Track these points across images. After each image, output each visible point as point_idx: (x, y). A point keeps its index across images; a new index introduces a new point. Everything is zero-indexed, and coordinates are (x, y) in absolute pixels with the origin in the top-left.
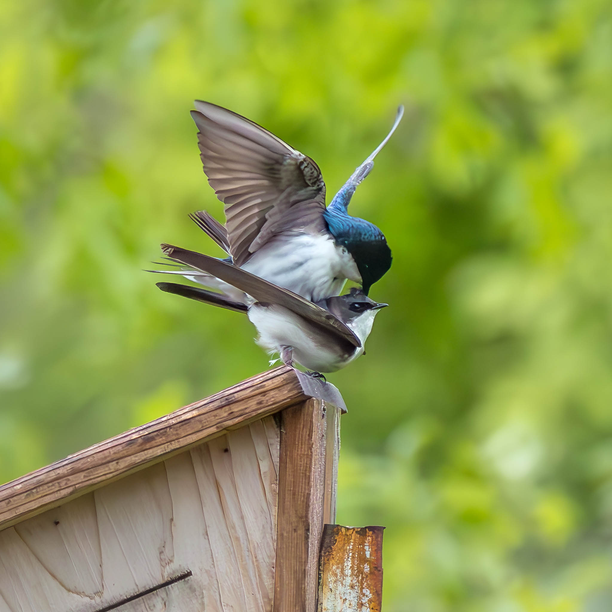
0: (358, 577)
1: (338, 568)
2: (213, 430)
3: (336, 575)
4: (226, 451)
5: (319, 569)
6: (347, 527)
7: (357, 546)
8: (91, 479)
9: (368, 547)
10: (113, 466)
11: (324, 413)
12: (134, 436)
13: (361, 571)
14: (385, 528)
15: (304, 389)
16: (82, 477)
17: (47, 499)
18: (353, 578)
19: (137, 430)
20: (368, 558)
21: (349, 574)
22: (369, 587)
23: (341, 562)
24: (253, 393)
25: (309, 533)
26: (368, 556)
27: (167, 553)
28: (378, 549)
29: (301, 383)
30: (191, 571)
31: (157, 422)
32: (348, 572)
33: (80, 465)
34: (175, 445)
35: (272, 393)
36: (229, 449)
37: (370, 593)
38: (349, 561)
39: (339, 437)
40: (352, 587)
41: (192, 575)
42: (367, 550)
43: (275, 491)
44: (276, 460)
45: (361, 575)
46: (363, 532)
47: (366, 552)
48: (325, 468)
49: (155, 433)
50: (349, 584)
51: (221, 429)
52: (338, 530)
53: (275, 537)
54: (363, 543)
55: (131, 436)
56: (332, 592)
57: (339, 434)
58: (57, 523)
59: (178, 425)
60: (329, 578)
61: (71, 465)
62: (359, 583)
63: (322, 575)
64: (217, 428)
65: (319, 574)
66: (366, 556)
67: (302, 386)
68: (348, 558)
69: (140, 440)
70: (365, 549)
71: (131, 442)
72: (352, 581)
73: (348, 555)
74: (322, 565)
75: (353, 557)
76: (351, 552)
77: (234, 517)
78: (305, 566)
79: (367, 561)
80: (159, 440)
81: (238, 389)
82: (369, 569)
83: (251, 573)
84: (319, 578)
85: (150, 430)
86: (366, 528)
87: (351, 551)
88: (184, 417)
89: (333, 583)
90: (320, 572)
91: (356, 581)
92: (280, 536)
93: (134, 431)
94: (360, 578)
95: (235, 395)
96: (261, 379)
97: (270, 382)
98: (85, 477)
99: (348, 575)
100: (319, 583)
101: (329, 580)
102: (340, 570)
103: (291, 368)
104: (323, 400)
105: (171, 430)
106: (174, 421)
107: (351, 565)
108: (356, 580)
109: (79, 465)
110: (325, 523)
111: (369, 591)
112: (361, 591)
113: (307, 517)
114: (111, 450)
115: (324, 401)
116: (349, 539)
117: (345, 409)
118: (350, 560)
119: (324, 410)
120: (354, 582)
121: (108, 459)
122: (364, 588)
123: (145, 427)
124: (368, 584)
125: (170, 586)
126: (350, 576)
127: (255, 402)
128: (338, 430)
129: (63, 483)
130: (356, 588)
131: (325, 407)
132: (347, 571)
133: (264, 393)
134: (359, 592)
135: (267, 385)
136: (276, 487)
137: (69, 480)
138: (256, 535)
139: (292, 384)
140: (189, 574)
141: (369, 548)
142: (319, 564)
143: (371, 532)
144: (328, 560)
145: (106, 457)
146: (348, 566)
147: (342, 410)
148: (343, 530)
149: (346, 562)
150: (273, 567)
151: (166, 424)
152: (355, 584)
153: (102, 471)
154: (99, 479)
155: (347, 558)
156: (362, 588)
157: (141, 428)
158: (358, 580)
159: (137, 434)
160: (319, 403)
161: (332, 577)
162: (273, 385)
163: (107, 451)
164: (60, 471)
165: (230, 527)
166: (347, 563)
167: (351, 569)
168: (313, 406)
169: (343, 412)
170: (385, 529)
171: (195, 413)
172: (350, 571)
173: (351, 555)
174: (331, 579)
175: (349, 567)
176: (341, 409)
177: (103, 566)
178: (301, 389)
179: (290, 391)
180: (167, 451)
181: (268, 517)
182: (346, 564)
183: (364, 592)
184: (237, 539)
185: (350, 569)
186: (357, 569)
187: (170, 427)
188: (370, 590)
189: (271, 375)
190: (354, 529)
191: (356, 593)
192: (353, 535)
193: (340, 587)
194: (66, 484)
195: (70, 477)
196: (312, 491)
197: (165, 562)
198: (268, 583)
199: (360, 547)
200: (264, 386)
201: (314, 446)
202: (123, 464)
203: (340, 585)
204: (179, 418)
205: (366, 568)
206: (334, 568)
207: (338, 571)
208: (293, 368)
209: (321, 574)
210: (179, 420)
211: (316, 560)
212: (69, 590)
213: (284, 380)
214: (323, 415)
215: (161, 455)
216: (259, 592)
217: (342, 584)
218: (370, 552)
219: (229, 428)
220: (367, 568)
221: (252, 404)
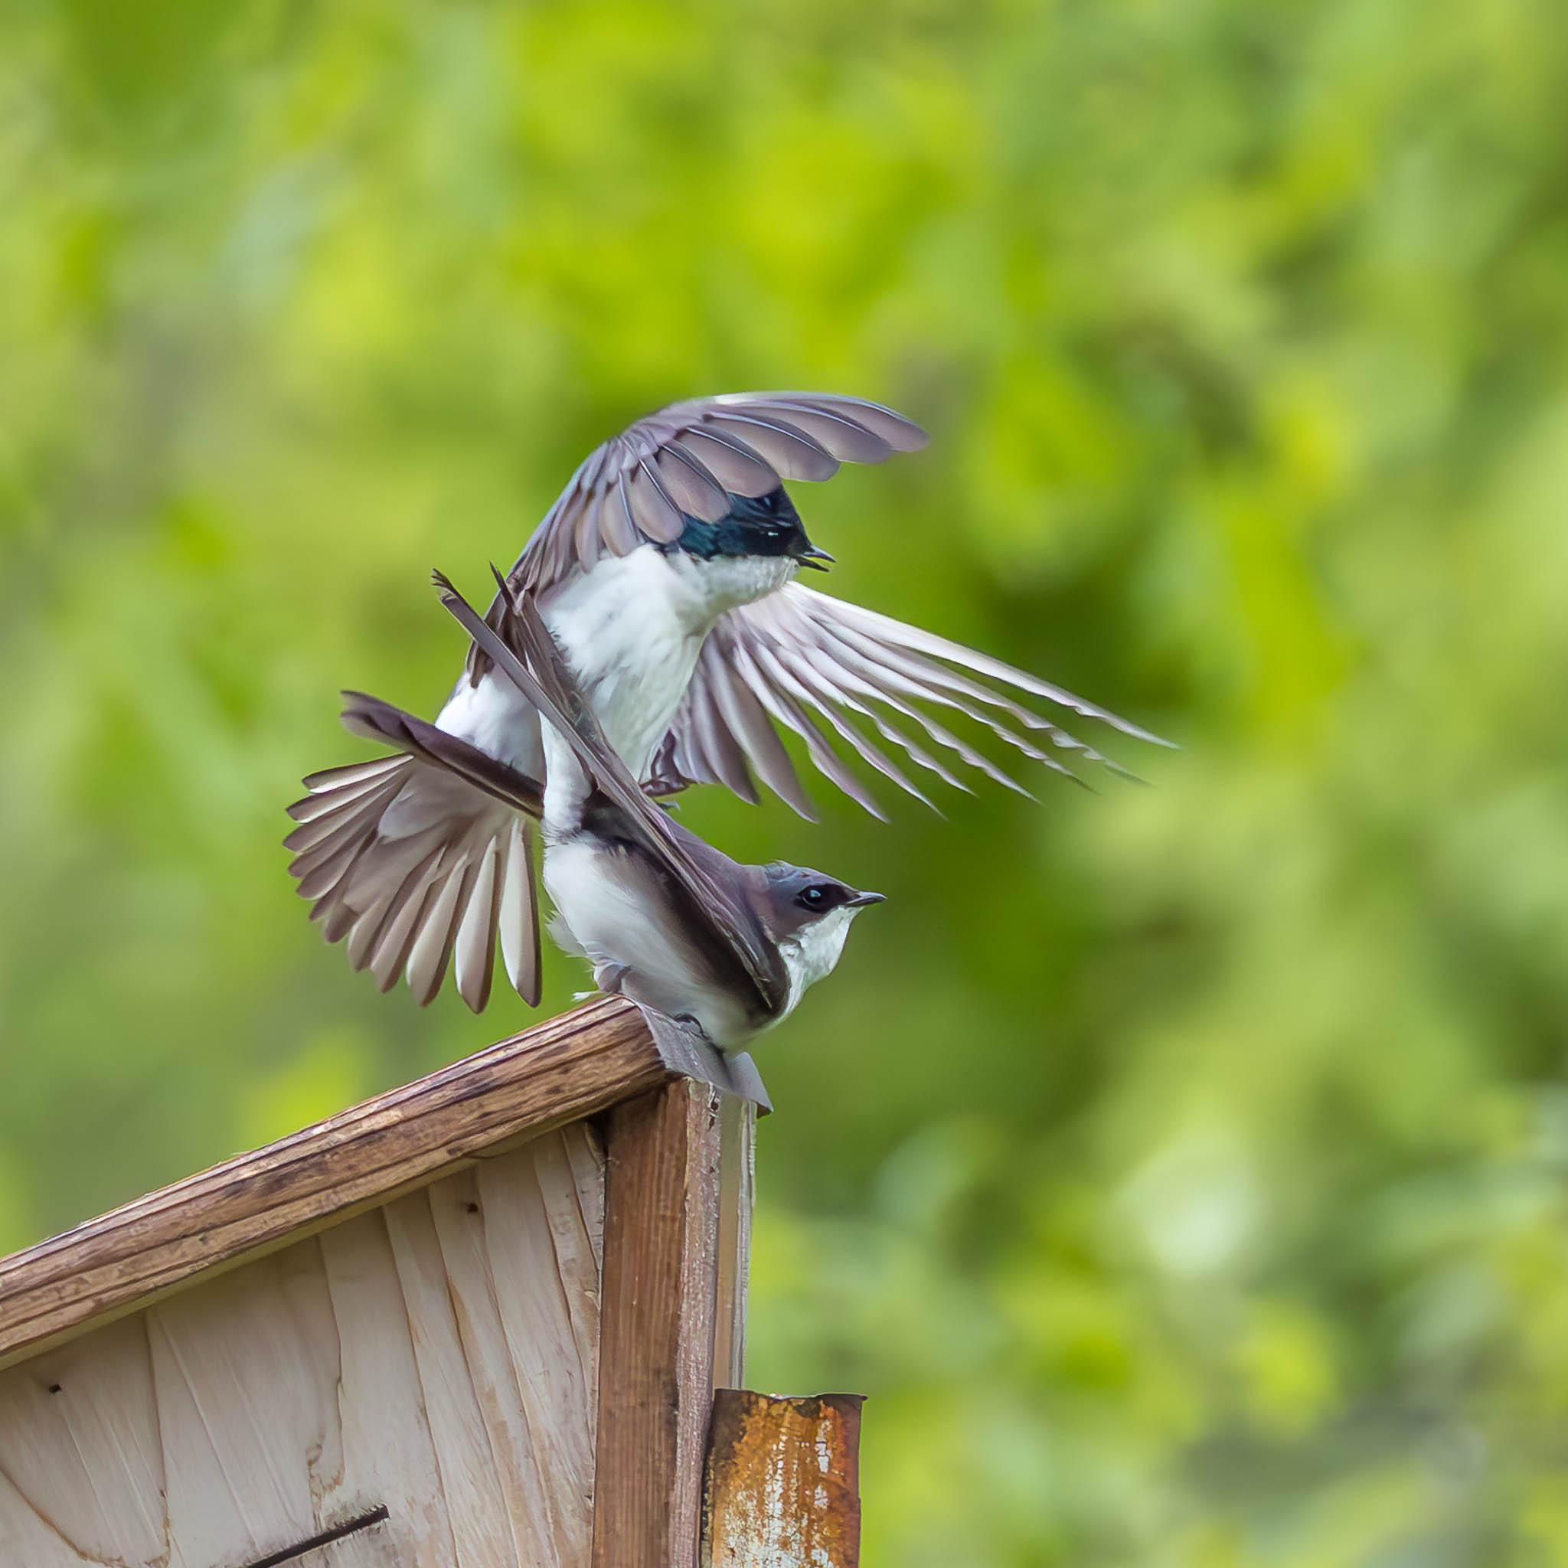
0: (798, 1519)
1: (749, 1498)
2: (440, 1156)
3: (744, 1515)
4: (473, 1208)
5: (703, 1502)
6: (773, 1395)
7: (797, 1444)
8: (136, 1281)
9: (825, 1445)
10: (191, 1248)
11: (713, 1115)
12: (246, 1173)
13: (805, 1505)
14: (865, 1398)
15: (664, 1055)
16: (116, 1273)
17: (30, 1330)
18: (788, 1523)
19: (252, 1157)
20: (823, 1473)
21: (778, 1513)
22: (826, 1542)
23: (757, 1483)
24: (537, 1066)
25: (678, 1410)
26: (824, 1467)
27: (327, 1459)
28: (848, 1451)
29: (656, 1040)
30: (385, 1507)
31: (302, 1137)
32: (775, 1507)
33: (110, 1245)
34: (346, 1196)
35: (586, 1066)
36: (478, 1204)
37: (828, 1561)
38: (778, 1480)
39: (752, 1173)
40: (785, 1544)
41: (388, 1516)
42: (822, 1453)
43: (593, 1307)
44: (597, 1231)
45: (806, 1516)
46: (810, 1409)
47: (819, 1459)
48: (716, 1250)
49: (296, 1166)
50: (776, 1537)
51: (459, 1154)
52: (750, 1402)
53: (593, 1423)
54: (810, 1437)
55: (234, 1173)
56: (733, 1556)
57: (752, 1166)
58: (56, 1389)
59: (352, 1146)
60: (727, 1522)
61: (86, 1245)
62: (801, 1534)
63: (710, 1515)
64: (450, 1152)
65: (704, 1514)
66: (819, 1469)
67: (659, 1047)
68: (775, 1472)
69: (258, 1184)
70: (817, 1449)
71: (238, 1188)
72: (784, 1529)
73: (775, 1464)
74: (711, 1489)
75: (787, 1471)
76: (781, 1460)
77: (492, 1371)
78: (667, 1496)
79: (823, 1479)
80: (305, 1183)
81: (501, 1055)
82: (826, 1500)
83: (535, 1509)
84: (703, 1524)
85: (283, 1158)
86: (819, 1398)
87: (781, 1456)
88: (366, 1126)
89: (736, 1535)
90: (704, 1508)
91: (795, 1529)
92: (607, 1419)
93: (243, 1161)
94: (805, 1522)
95: (494, 1069)
96: (558, 1030)
97: (579, 1038)
98: (122, 1274)
99: (774, 1515)
100: (702, 1534)
101: (729, 1528)
102: (755, 1502)
103: (633, 1005)
104: (711, 1084)
105: (336, 1157)
106: (341, 1136)
107: (781, 1491)
108: (794, 1526)
109: (107, 1244)
110: (717, 1388)
111: (825, 1555)
112: (808, 1555)
113: (671, 1371)
114: (185, 1207)
115: (714, 1087)
116: (779, 1426)
117: (766, 1103)
118: (780, 1478)
119: (714, 1106)
120: (790, 1531)
121: (180, 1230)
122: (814, 1547)
123: (270, 1149)
124: (824, 1538)
125: (334, 1543)
126: (778, 1518)
127: (544, 1088)
128: (748, 1159)
129: (70, 1289)
130: (795, 1546)
131: (717, 1100)
132: (771, 1505)
133: (565, 1066)
134: (803, 1556)
135: (572, 1045)
136: (596, 1298)
137: (83, 1281)
138: (546, 1416)
139: (634, 1044)
140: (381, 1514)
141: (827, 1449)
142: (703, 1488)
143: (831, 1410)
144: (725, 1478)
145: (174, 1225)
146: (774, 1491)
147: (759, 1106)
148: (763, 1404)
149: (769, 1482)
150: (590, 1497)
151: (324, 1144)
152: (792, 1538)
153: (164, 1258)
154: (157, 1280)
155: (771, 1472)
156: (809, 1549)
157: (263, 1153)
158: (800, 1527)
159: (254, 1165)
160: (702, 1089)
161: (734, 1520)
162: (585, 1047)
163: (180, 1209)
164: (62, 1260)
165: (481, 1397)
166: (772, 1485)
167: (782, 1500)
168: (685, 1097)
169: (762, 1111)
170: (864, 1402)
171: (395, 1115)
172: (779, 1505)
173: (781, 1464)
174: (733, 1524)
175: (777, 1496)
176: (756, 1105)
177: (171, 1493)
178: (657, 1053)
179: (629, 1061)
180: (326, 1210)
181: (576, 1374)
182: (769, 1489)
183: (813, 1558)
184: (501, 1427)
185: (778, 1501)
186: (796, 1501)
187: (332, 1150)
188: (830, 1552)
189: (582, 1022)
190: (788, 1401)
191: (794, 1560)
192: (788, 1415)
193: (755, 1546)
194: (77, 1292)
195: (85, 1276)
196: (685, 1306)
197: (320, 1484)
198: (577, 1534)
199: (803, 1445)
200: (565, 1048)
201: (689, 1197)
202: (219, 1241)
203: (756, 1539)
204: (357, 1128)
205: (819, 1499)
206: (739, 1497)
207: (750, 1506)
208: (638, 1004)
209: (706, 1513)
210: (355, 1133)
211: (694, 1480)
212: (83, 1555)
213: (615, 1033)
214: (713, 1119)
215: (310, 1220)
216: (553, 1558)
217: (760, 1537)
218: (830, 1459)
219: (478, 1154)
220: (821, 1498)
221: (536, 1094)
